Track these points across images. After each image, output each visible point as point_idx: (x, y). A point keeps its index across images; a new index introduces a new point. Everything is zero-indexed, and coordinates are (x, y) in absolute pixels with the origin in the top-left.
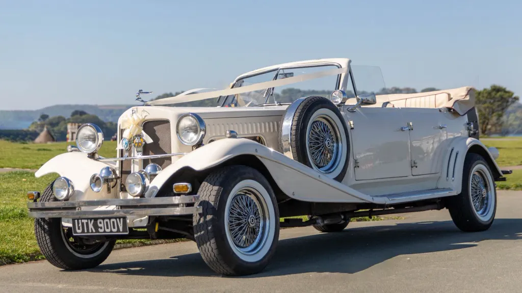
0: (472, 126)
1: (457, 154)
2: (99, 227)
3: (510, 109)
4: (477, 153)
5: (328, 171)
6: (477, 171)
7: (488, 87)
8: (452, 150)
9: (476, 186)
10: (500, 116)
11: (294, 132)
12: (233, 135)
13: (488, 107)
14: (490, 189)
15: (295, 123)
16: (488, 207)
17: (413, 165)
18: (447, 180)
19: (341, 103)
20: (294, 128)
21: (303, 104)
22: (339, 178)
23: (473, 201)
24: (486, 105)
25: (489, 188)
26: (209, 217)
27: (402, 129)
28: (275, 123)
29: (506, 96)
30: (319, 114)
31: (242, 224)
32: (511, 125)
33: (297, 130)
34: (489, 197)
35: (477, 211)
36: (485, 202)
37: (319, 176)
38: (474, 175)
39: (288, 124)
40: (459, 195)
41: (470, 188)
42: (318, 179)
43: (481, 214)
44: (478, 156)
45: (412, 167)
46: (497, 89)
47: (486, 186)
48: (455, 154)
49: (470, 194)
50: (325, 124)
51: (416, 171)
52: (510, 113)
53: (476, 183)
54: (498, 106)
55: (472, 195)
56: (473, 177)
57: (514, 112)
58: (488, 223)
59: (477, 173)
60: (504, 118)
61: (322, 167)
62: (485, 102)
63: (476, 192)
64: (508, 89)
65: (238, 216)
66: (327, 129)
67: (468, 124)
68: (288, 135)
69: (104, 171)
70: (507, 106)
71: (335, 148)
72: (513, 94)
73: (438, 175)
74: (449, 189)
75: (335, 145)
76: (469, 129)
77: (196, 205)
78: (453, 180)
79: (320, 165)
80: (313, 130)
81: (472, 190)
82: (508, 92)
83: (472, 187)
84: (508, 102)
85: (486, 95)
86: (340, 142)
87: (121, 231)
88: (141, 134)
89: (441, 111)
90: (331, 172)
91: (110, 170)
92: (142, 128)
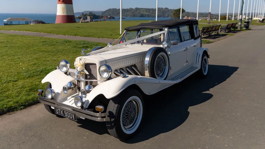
1: (199, 55)
2: (65, 114)
4: (205, 54)
8: (198, 53)
11: (150, 63)
15: (150, 59)
17: (187, 62)
18: (196, 64)
19: (167, 47)
20: (150, 61)
26: (113, 120)
27: (184, 50)
31: (128, 115)
35: (204, 72)
38: (204, 61)
41: (203, 65)
49: (203, 67)
68: (147, 64)
69: (69, 84)
73: (193, 62)
74: (197, 68)
76: (201, 44)
77: (107, 116)
78: (198, 65)
87: (74, 119)
88: (84, 70)
89: (194, 40)
90: (163, 77)
91: (72, 83)
92: (84, 66)
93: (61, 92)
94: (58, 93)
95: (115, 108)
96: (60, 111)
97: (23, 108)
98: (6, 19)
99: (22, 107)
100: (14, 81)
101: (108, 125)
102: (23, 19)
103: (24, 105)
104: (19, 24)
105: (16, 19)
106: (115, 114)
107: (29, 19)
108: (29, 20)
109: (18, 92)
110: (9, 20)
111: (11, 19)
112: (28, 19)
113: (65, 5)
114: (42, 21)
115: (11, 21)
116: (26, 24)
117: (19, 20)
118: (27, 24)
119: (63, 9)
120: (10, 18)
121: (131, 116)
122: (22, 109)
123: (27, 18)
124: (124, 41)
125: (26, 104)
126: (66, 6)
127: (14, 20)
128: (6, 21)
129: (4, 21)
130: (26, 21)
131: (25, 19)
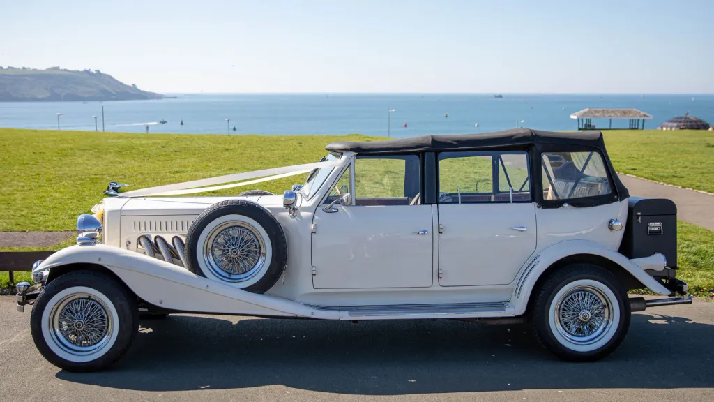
18: (515, 294)
42: (205, 289)
45: (438, 277)
48: (533, 265)
78: (518, 297)
98: (576, 113)
102: (625, 113)
104: (610, 129)
105: (603, 112)
107: (642, 113)
108: (641, 116)
110: (585, 114)
111: (590, 112)
112: (639, 113)
114: (700, 121)
115: (590, 118)
116: (630, 129)
117: (612, 115)
118: (632, 129)
120: (586, 110)
123: (635, 110)
127: (597, 115)
128: (575, 117)
129: (572, 117)
130: (631, 118)
131: (630, 112)
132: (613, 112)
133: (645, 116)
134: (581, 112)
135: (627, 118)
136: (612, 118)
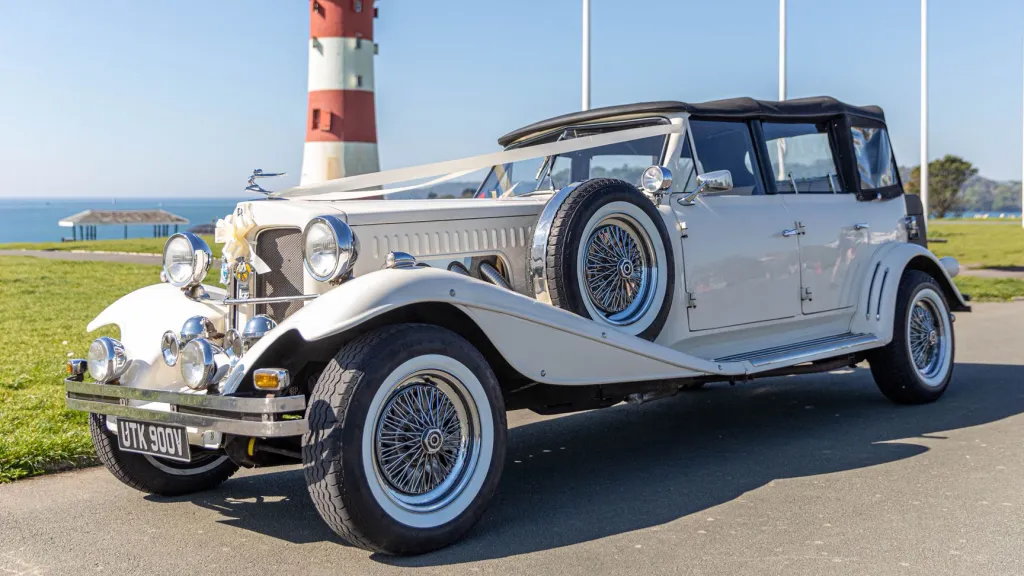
0: (914, 222)
1: (886, 273)
2: (152, 441)
3: (966, 183)
4: (922, 270)
5: (628, 321)
6: (922, 301)
7: (942, 158)
8: (878, 265)
9: (920, 326)
10: (955, 192)
12: (403, 261)
13: (940, 181)
14: (944, 329)
16: (940, 361)
17: (805, 296)
18: (868, 318)
19: (661, 189)
21: (574, 195)
22: (651, 334)
23: (913, 352)
24: (937, 179)
25: (941, 328)
27: (784, 234)
28: (521, 231)
29: (963, 167)
30: (608, 212)
31: (411, 447)
32: (968, 201)
33: (557, 244)
34: (943, 343)
35: (920, 368)
36: (935, 351)
37: (604, 334)
38: (916, 306)
39: (543, 233)
40: (888, 346)
41: (909, 329)
42: (602, 339)
43: (927, 374)
44: (924, 275)
45: (802, 300)
46: (952, 160)
47: (936, 324)
48: (883, 274)
49: (909, 340)
50: (624, 232)
51: (808, 307)
52: (967, 186)
53: (918, 320)
54: (954, 179)
55: (912, 343)
56: (914, 311)
57: (972, 185)
58: (939, 388)
59: (920, 304)
60: (960, 194)
61: (614, 313)
62: (937, 175)
63: (919, 338)
64: (965, 159)
65: (403, 432)
66: (628, 241)
67: (907, 219)
69: (189, 325)
70: (963, 180)
71: (644, 276)
72: (970, 165)
73: (852, 310)
74: (872, 336)
75: (644, 269)
76: (908, 228)
78: (878, 320)
79: (610, 310)
80: (597, 244)
81: (912, 333)
82: (965, 163)
83: (912, 328)
84: (964, 174)
85: (938, 166)
86: (654, 264)
87: (180, 454)
88: (249, 255)
89: (858, 198)
90: (633, 323)
91: (202, 323)
92: (256, 243)
93: (156, 361)
94: (142, 365)
95: (342, 387)
96: (136, 430)
97: (21, 478)
98: (69, 218)
99: (17, 472)
100: (10, 387)
101: (309, 465)
102: (147, 216)
103: (25, 466)
105: (114, 214)
106: (335, 411)
107: (174, 216)
108: (172, 221)
109: (14, 419)
110: (86, 219)
111: (92, 216)
112: (169, 216)
113: (341, 144)
115: (93, 225)
117: (129, 219)
119: (330, 164)
120: (87, 212)
121: (425, 445)
122: (13, 480)
123: (163, 212)
124: (494, 193)
125: (34, 463)
126: (346, 151)
127: (105, 220)
128: (71, 224)
129: (63, 223)
130: (157, 224)
131: (155, 215)
132: (129, 215)
133: (178, 220)
134: (79, 215)
135: (150, 224)
136: (128, 225)
